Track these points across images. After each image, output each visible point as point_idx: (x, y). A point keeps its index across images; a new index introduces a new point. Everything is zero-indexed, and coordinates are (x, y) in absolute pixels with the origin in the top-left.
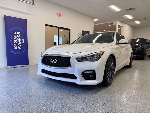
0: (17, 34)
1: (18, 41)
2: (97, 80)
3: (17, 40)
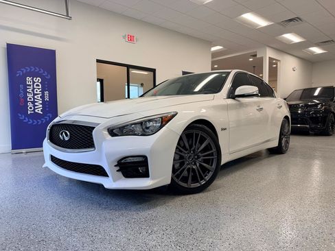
0: (33, 81)
1: (36, 97)
2: (152, 179)
3: (35, 95)
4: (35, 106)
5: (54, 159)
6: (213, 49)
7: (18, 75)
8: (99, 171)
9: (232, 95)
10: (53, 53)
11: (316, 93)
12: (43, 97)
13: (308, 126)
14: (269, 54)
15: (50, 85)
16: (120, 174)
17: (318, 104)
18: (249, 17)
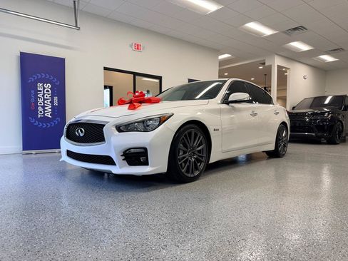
0: (44, 87)
1: (46, 102)
4: (44, 110)
5: (70, 154)
6: (221, 57)
7: (30, 81)
8: (108, 160)
9: (226, 101)
11: (327, 102)
12: (52, 102)
13: (314, 134)
14: (278, 62)
15: (59, 91)
16: (125, 162)
18: (254, 26)
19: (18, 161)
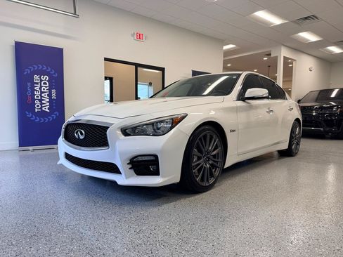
0: (41, 79)
1: (43, 95)
3: (42, 93)
4: (42, 104)
5: (68, 157)
6: (226, 47)
7: (26, 73)
8: (112, 168)
9: (241, 97)
10: (61, 51)
11: (333, 95)
12: (50, 95)
13: (322, 129)
14: (284, 53)
15: (57, 83)
16: (132, 171)
17: (334, 106)
18: (263, 15)
19: (13, 160)
